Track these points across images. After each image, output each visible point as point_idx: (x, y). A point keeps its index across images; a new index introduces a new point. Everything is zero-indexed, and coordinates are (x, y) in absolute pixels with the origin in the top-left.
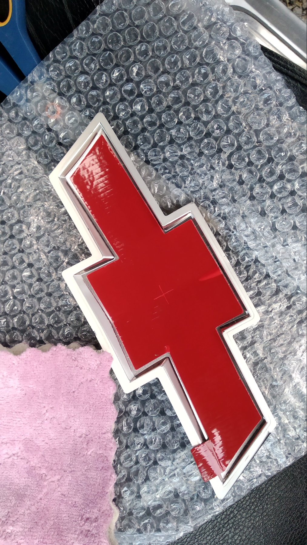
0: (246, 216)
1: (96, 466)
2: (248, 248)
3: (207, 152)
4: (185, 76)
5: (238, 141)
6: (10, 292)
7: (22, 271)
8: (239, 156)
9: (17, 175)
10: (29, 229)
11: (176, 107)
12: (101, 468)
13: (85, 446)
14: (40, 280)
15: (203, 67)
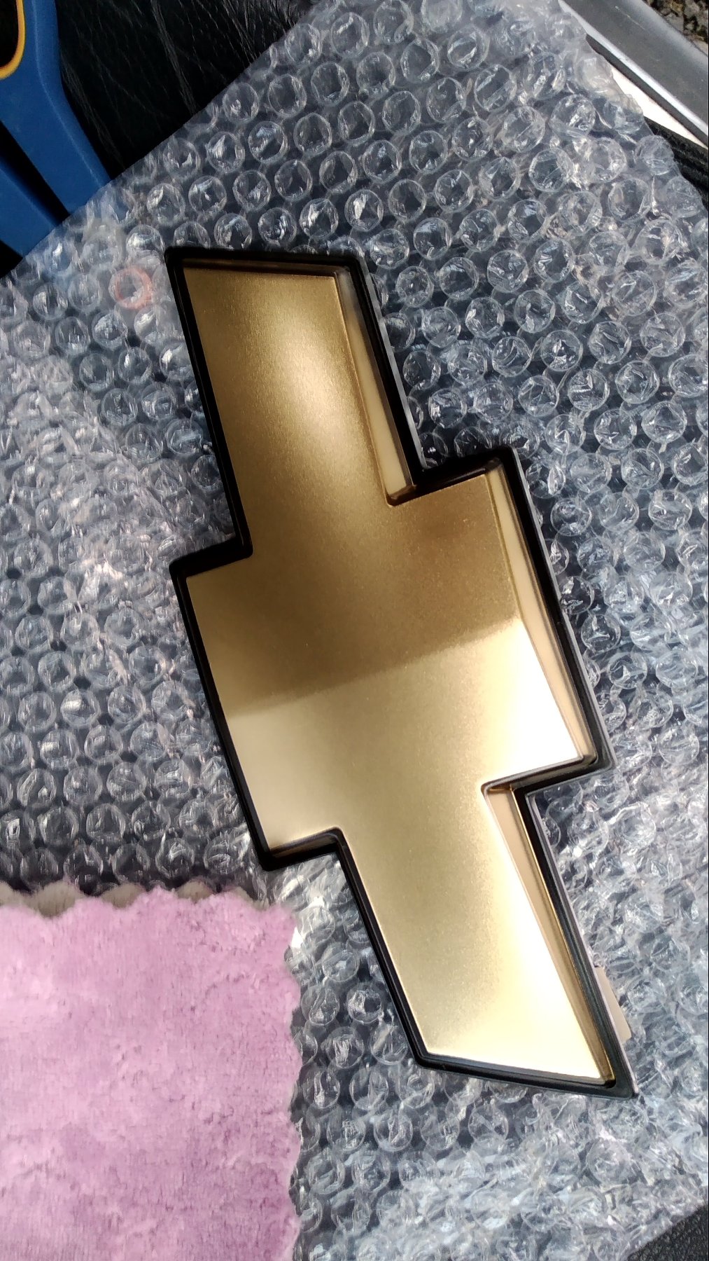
0: (627, 568)
1: (248, 1197)
2: (631, 646)
3: (533, 409)
4: (483, 223)
5: (612, 385)
6: (30, 751)
7: (59, 699)
8: (615, 421)
9: (50, 454)
10: (78, 590)
11: (458, 296)
12: (260, 1201)
13: (219, 1144)
14: (106, 720)
15: (528, 203)
